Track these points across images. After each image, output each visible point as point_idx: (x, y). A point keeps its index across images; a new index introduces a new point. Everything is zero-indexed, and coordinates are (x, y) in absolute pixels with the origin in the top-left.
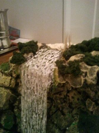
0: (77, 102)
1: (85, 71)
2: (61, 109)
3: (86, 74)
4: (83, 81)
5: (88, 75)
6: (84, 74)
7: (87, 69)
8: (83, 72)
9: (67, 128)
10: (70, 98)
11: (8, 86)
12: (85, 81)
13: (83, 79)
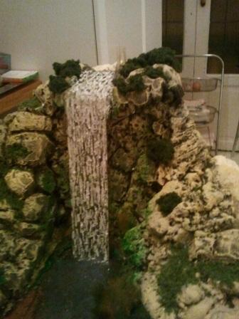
0: (142, 130)
1: (148, 84)
2: (122, 145)
3: (150, 87)
4: (148, 96)
5: (153, 87)
6: (148, 89)
7: (151, 82)
8: (147, 87)
9: (133, 169)
10: (134, 126)
11: (43, 128)
12: (151, 94)
13: (148, 94)
